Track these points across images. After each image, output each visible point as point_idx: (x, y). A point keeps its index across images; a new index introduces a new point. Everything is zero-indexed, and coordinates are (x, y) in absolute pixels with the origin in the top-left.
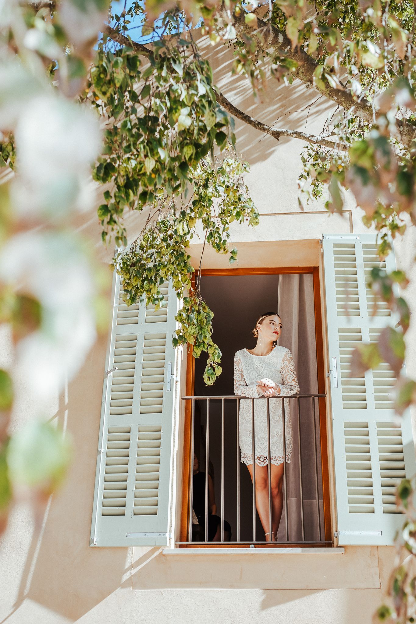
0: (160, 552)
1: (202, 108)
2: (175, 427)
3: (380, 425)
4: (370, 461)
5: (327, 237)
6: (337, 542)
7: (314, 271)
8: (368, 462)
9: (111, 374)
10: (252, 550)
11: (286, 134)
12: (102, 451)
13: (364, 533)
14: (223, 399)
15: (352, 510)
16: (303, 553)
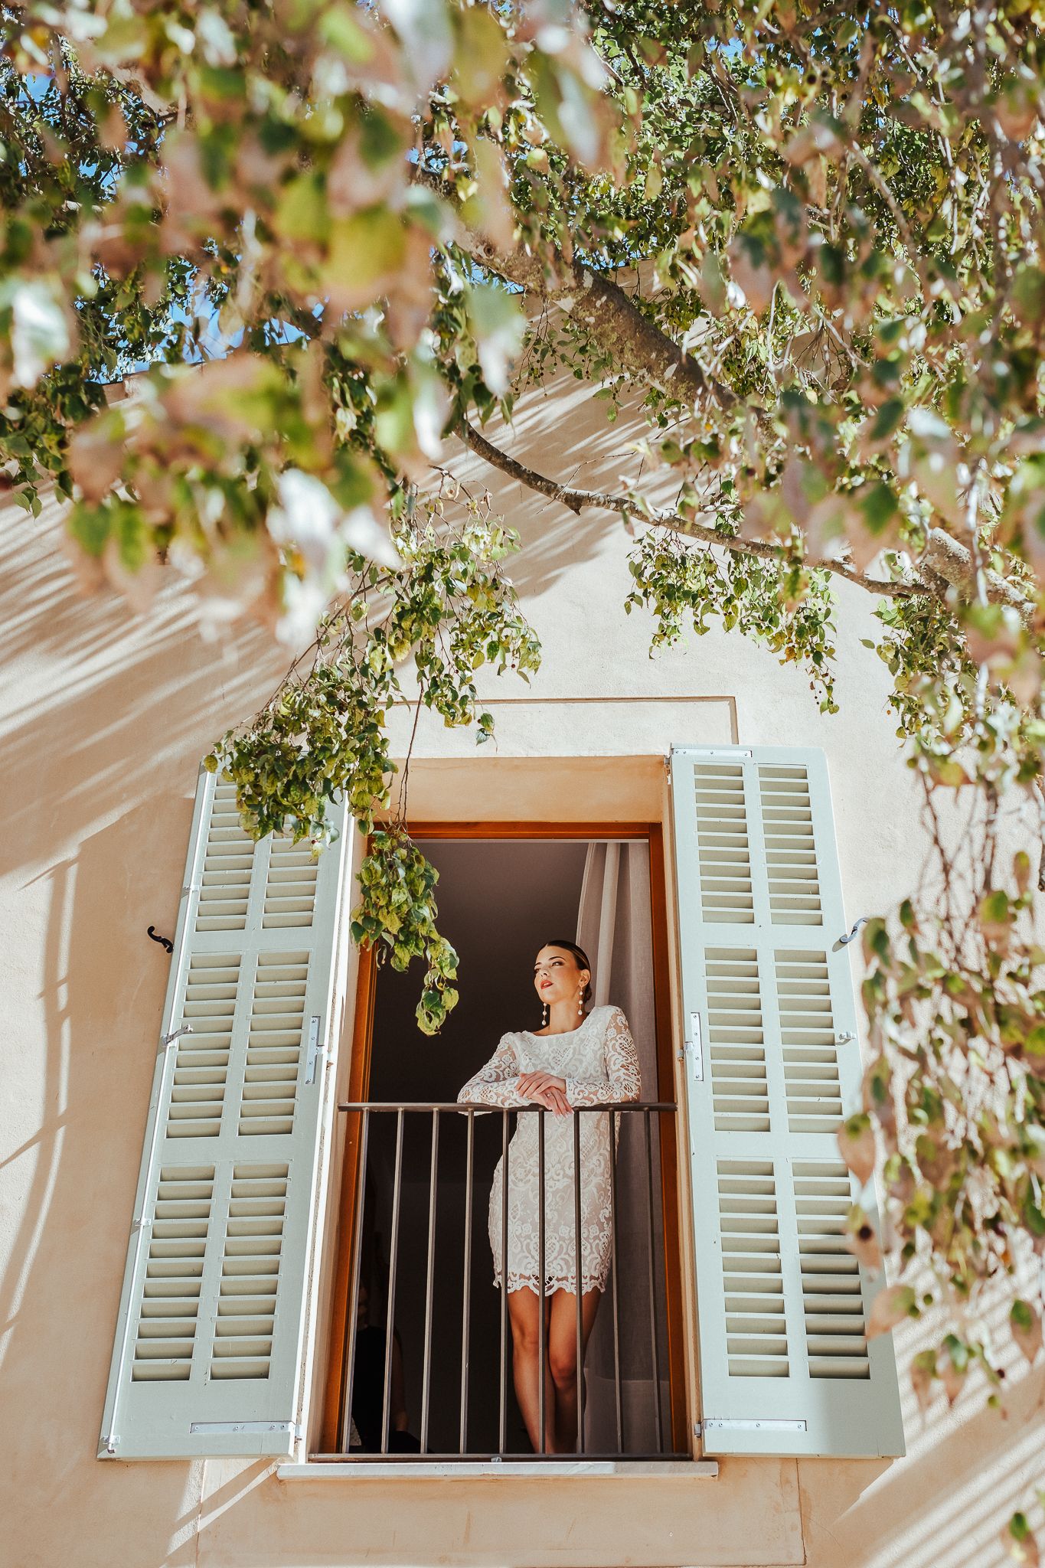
0: (271, 1473)
2: (320, 1169)
3: (800, 1170)
4: (777, 1251)
5: (681, 752)
6: (702, 1448)
7: (652, 833)
8: (773, 1256)
9: (175, 1043)
10: (496, 1468)
11: (594, 502)
12: (143, 1222)
13: (764, 1425)
14: (435, 1110)
15: (736, 1369)
16: (619, 1476)
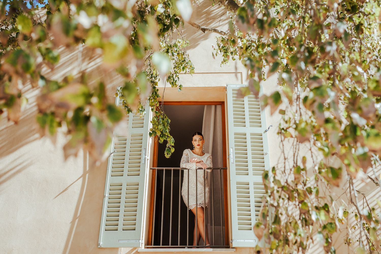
0: (137, 251)
1: (168, 5)
2: (146, 183)
3: (255, 184)
4: (250, 202)
5: (229, 86)
6: (232, 245)
7: (222, 104)
8: (249, 203)
9: (113, 154)
10: (186, 250)
11: (208, 30)
12: (106, 195)
13: (246, 241)
14: (172, 169)
15: (240, 228)
16: (213, 251)
